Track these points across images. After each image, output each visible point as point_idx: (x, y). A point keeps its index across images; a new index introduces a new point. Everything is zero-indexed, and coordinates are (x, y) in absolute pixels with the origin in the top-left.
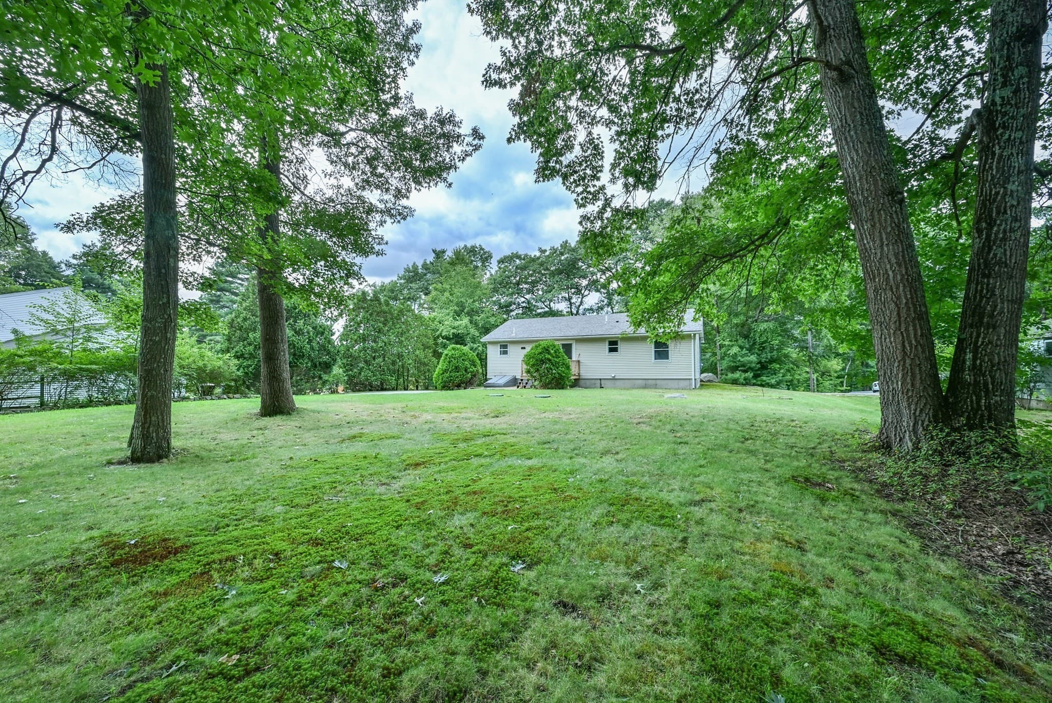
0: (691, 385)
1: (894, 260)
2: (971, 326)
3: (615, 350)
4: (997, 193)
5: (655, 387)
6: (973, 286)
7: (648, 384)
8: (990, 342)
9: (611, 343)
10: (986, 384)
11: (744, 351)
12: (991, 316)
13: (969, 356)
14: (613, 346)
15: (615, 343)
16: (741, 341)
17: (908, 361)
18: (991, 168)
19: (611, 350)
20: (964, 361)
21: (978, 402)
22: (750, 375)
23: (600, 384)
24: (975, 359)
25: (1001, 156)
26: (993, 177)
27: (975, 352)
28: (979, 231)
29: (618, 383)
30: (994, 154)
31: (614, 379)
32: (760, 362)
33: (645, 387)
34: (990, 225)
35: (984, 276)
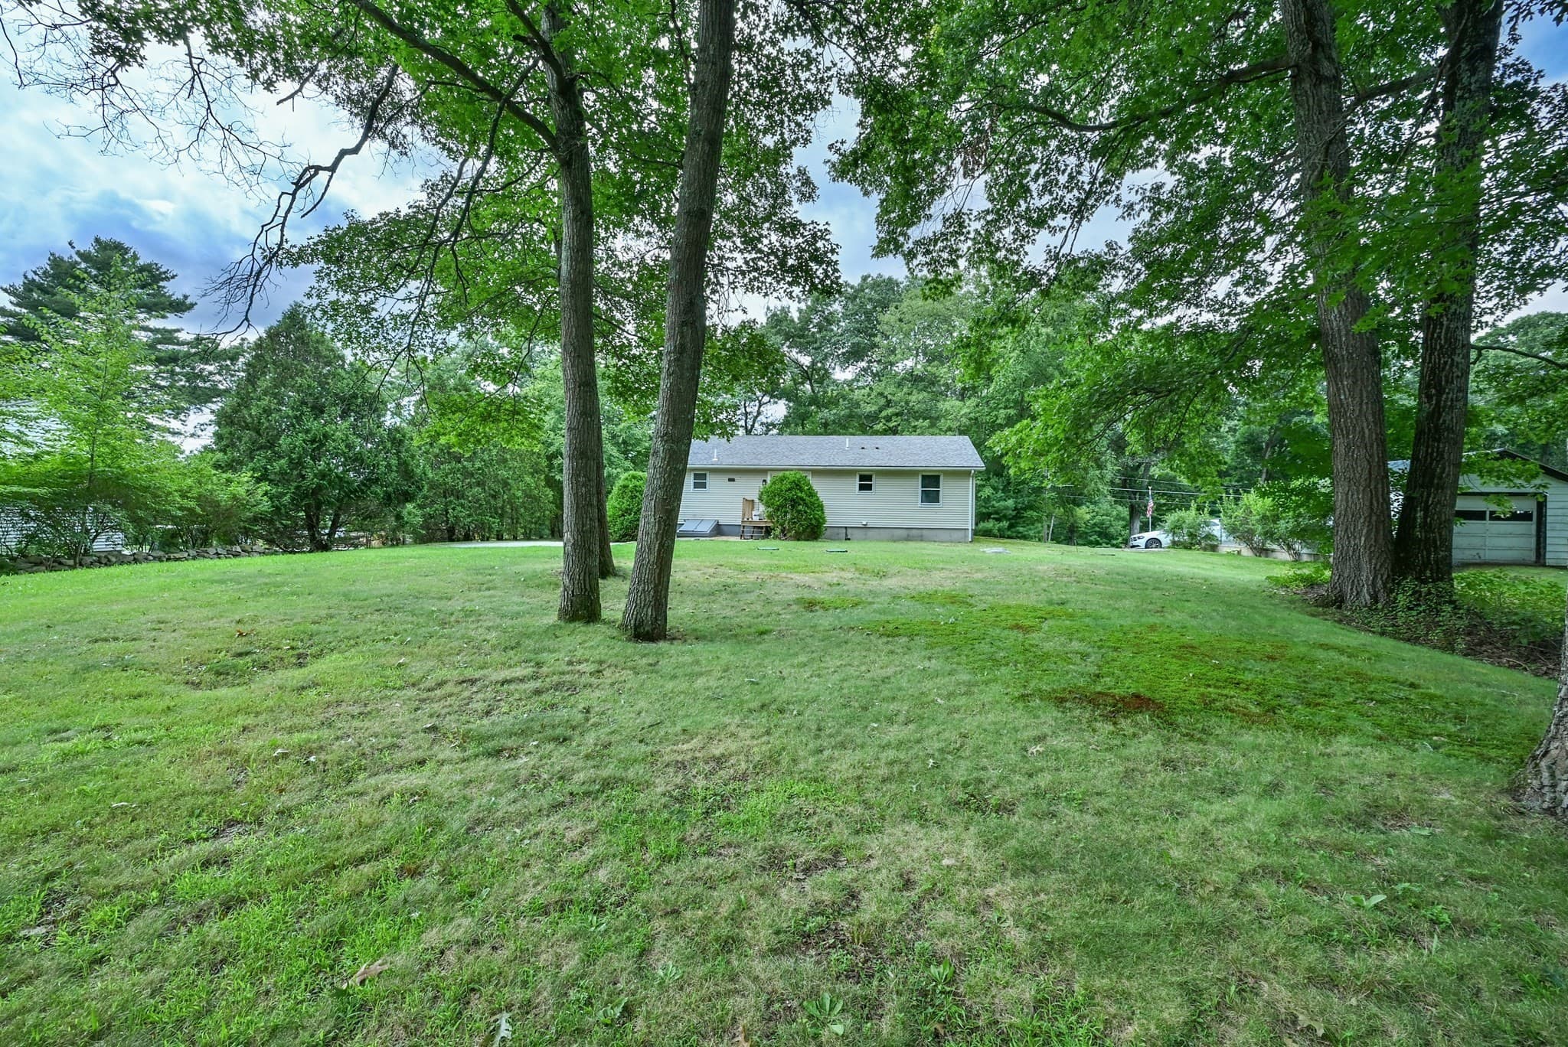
0: (966, 536)
1: (1371, 418)
2: (1422, 486)
3: (869, 488)
4: (1446, 363)
5: (921, 539)
6: (1423, 448)
7: (912, 535)
8: (1439, 502)
9: (862, 478)
10: (1435, 541)
11: (1000, 494)
12: (1440, 478)
13: (1419, 514)
14: (866, 482)
15: (869, 478)
16: (994, 480)
17: (1374, 518)
18: (1439, 337)
19: (862, 488)
20: (1415, 519)
21: (1428, 557)
22: (1005, 524)
23: (846, 534)
24: (1425, 517)
25: (1448, 328)
26: (1442, 347)
27: (1426, 510)
28: (1429, 397)
29: (871, 533)
30: (1442, 324)
31: (865, 527)
32: (1016, 509)
33: (908, 539)
34: (1440, 393)
35: (1435, 440)
